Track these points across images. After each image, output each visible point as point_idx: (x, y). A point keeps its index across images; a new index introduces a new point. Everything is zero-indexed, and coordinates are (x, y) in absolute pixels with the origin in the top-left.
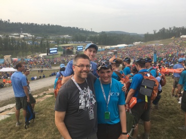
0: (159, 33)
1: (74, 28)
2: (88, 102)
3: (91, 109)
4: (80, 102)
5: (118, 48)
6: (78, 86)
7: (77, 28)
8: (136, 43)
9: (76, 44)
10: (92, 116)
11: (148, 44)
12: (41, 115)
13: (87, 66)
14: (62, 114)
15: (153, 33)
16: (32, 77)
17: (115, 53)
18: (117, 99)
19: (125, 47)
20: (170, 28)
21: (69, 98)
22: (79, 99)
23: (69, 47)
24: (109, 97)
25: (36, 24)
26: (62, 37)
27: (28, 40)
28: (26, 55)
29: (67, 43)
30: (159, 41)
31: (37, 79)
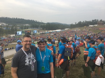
0: (78, 24)
1: (32, 20)
2: (31, 61)
3: (33, 65)
4: (26, 61)
5: (57, 31)
6: (25, 53)
7: (34, 20)
8: (66, 29)
9: (33, 30)
10: (33, 69)
11: (73, 30)
12: (9, 71)
13: (30, 41)
14: (16, 69)
15: (75, 24)
16: (5, 49)
17: (55, 34)
18: (49, 59)
19: (60, 31)
20: (84, 22)
21: (19, 59)
22: (25, 59)
23: (28, 31)
24: (44, 58)
25: (9, 18)
26: (24, 25)
27: (4, 27)
28: (3, 36)
29: (27, 29)
30: (78, 28)
31: (9, 50)
